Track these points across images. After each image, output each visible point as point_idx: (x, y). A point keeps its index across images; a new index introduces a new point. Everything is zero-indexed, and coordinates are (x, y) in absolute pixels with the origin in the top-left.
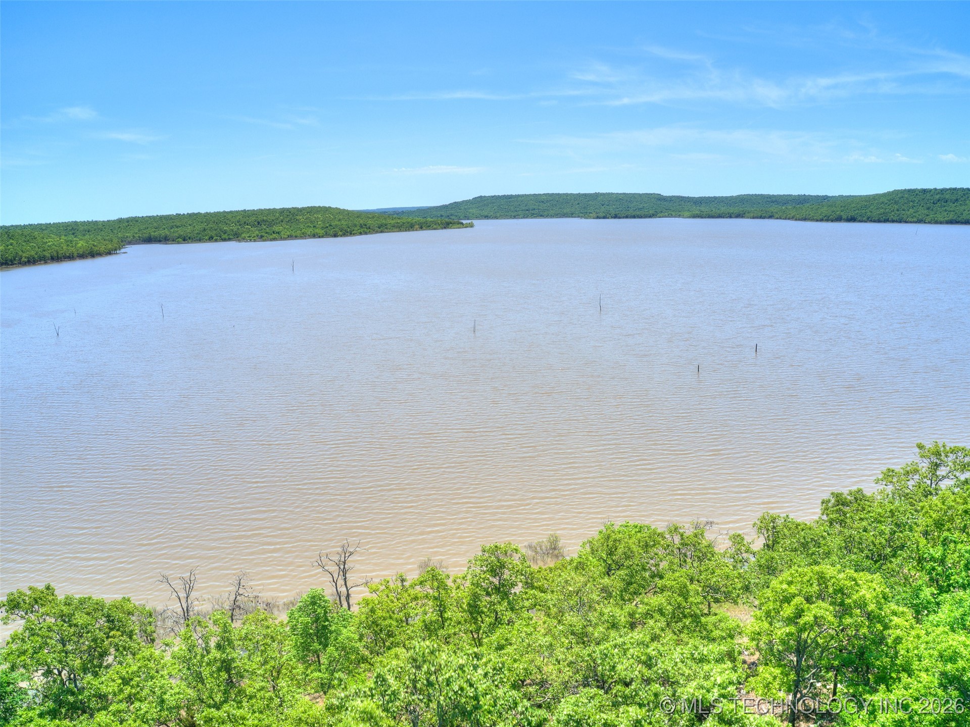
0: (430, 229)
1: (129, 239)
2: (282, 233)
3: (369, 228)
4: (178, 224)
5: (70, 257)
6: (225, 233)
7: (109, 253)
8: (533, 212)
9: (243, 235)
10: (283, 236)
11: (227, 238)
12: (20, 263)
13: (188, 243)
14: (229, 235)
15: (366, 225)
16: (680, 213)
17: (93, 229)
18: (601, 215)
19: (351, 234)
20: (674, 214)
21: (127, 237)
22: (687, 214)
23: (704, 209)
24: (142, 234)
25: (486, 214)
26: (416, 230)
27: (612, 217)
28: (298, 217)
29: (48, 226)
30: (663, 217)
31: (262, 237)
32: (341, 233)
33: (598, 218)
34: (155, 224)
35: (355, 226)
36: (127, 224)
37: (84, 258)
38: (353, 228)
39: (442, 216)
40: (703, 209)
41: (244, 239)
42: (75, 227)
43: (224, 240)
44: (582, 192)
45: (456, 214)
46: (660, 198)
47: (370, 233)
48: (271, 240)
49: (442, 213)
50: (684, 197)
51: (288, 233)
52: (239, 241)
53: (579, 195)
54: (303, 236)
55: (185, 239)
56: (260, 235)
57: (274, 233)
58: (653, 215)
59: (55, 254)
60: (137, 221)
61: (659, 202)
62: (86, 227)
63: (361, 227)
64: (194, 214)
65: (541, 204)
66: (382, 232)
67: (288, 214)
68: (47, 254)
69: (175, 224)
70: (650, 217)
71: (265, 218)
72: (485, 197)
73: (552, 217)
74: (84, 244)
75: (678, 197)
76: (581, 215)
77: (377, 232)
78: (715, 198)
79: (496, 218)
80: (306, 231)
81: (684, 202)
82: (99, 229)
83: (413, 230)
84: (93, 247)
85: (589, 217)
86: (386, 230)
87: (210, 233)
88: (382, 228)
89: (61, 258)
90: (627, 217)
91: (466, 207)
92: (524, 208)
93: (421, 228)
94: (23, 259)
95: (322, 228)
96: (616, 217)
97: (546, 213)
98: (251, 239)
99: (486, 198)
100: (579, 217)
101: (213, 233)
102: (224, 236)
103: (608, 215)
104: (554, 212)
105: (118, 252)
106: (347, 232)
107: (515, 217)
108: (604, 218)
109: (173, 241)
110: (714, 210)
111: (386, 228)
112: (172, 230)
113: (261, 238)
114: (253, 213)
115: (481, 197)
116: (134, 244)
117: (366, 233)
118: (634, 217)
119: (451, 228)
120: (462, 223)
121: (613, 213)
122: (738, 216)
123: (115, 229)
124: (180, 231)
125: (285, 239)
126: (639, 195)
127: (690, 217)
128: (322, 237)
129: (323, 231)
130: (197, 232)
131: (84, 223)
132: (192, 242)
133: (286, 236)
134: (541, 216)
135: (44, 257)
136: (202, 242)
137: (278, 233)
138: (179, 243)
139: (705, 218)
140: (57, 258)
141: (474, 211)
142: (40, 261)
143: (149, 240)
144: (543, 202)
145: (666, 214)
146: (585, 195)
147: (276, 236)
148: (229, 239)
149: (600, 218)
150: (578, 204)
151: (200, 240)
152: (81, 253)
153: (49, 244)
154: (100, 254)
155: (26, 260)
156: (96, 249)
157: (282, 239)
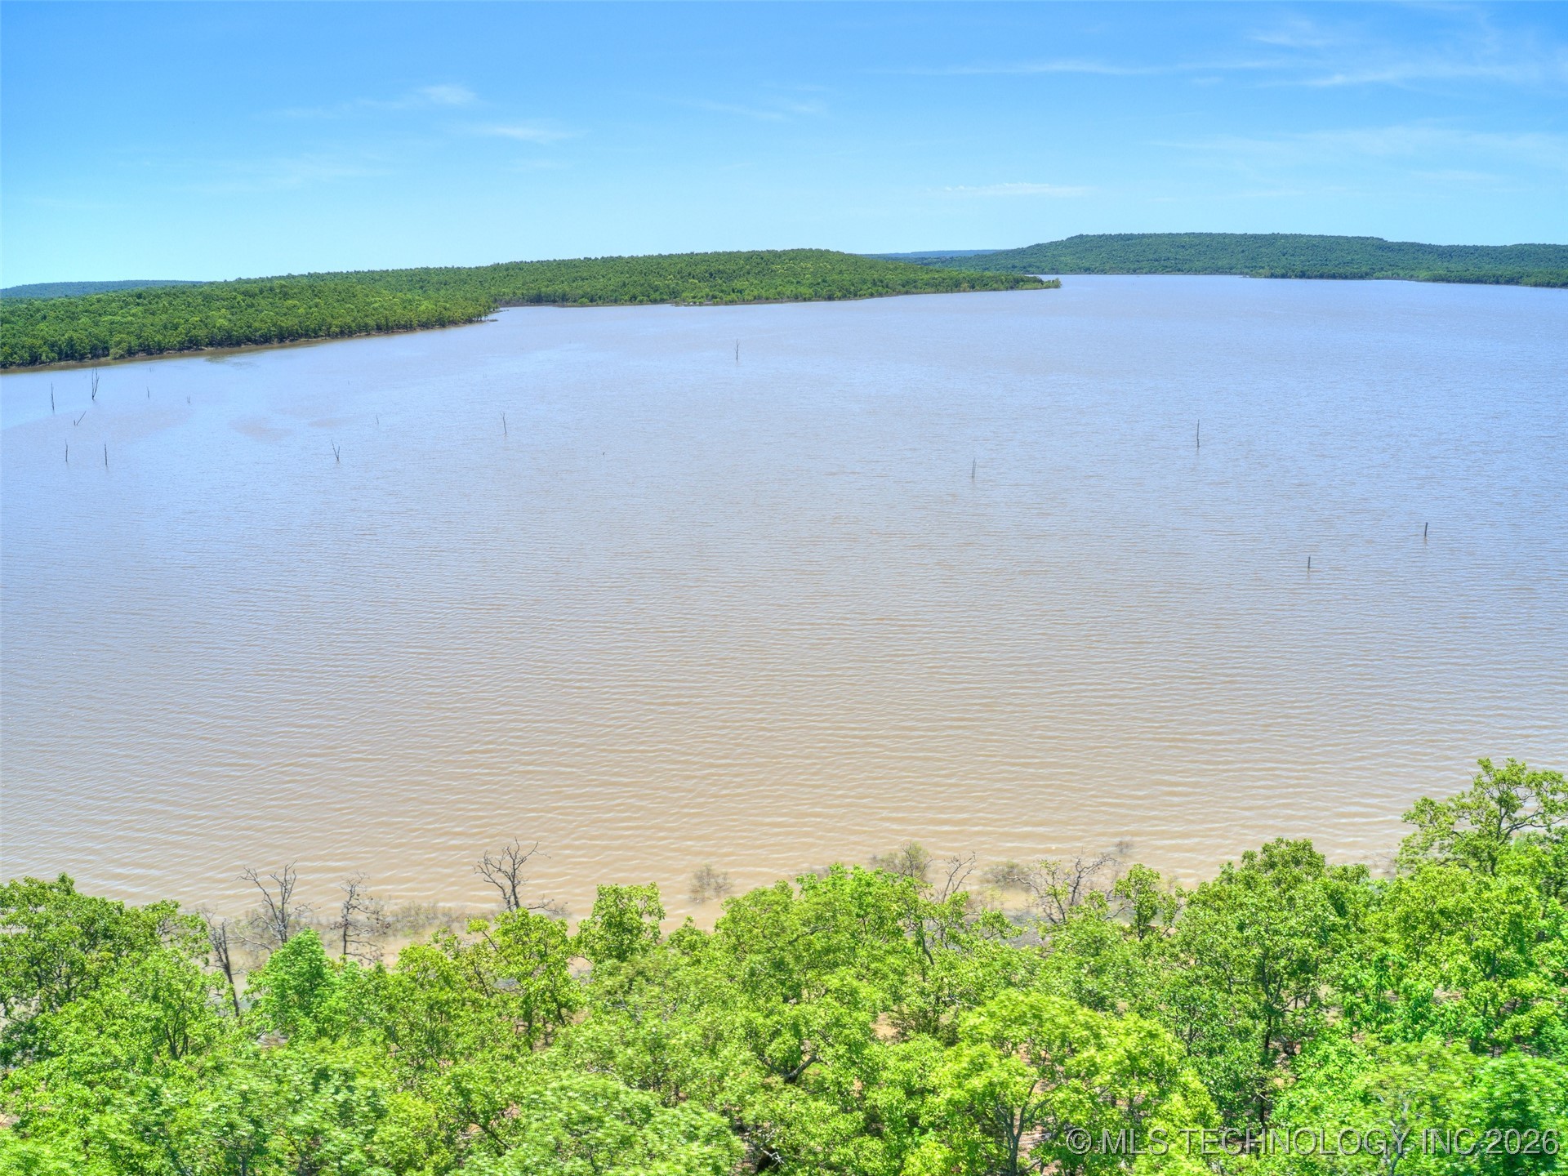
0: (986, 290)
1: (507, 298)
2: (747, 292)
3: (887, 287)
4: (585, 274)
5: (407, 327)
6: (655, 291)
7: (469, 321)
8: (1165, 263)
9: (684, 295)
10: (746, 297)
11: (658, 298)
12: (329, 335)
13: (598, 305)
14: (661, 293)
15: (882, 282)
16: (1412, 273)
17: (452, 281)
18: (1279, 271)
19: (856, 295)
20: (1402, 273)
21: (504, 294)
22: (1424, 274)
23: (1456, 266)
24: (528, 290)
25: (1087, 265)
26: (964, 291)
27: (1296, 277)
28: (774, 267)
29: (383, 275)
30: (1383, 278)
31: (714, 297)
32: (839, 294)
33: (1273, 276)
34: (549, 274)
35: (864, 282)
36: (505, 273)
37: (428, 328)
38: (860, 286)
39: (1014, 267)
40: (1452, 266)
41: (685, 302)
42: (424, 277)
43: (655, 302)
44: (1250, 232)
45: (1038, 264)
46: (1381, 246)
47: (887, 294)
48: (726, 304)
49: (1017, 262)
50: (1422, 245)
51: (756, 293)
52: (677, 304)
53: (1245, 237)
54: (779, 298)
55: (593, 300)
56: (711, 294)
57: (733, 291)
58: (1367, 274)
59: (383, 322)
60: (521, 269)
61: (1380, 253)
62: (442, 278)
63: (874, 284)
64: (612, 259)
65: (1180, 250)
66: (907, 293)
67: (759, 260)
68: (371, 322)
69: (579, 274)
70: (1362, 277)
71: (721, 267)
72: (1087, 236)
73: (1197, 272)
74: (430, 307)
75: (1413, 245)
76: (1246, 270)
77: (899, 293)
78: (1476, 248)
79: (1104, 272)
80: (784, 289)
81: (1423, 254)
82: (461, 280)
83: (959, 291)
84: (444, 312)
85: (1259, 275)
86: (914, 290)
87: (633, 291)
88: (909, 287)
89: (392, 328)
90: (1321, 276)
91: (1055, 252)
92: (1151, 257)
93: (973, 287)
94: (333, 329)
95: (811, 285)
96: (1303, 275)
97: (1187, 266)
98: (697, 301)
99: (1089, 239)
100: (1241, 273)
101: (637, 290)
102: (657, 296)
103: (1290, 273)
104: (1201, 264)
105: (483, 318)
106: (850, 293)
107: (1135, 272)
108: (1283, 276)
109: (575, 301)
110: (1471, 268)
111: (915, 287)
112: (574, 285)
113: (713, 300)
114: (705, 258)
115: (1081, 236)
116: (515, 305)
117: (880, 295)
118: (1334, 277)
119: (1021, 289)
120: (1041, 281)
121: (1299, 268)
122: (1512, 281)
123: (486, 281)
124: (587, 287)
125: (748, 302)
126: (1347, 238)
127: (1428, 280)
128: (810, 300)
129: (811, 291)
130: (612, 287)
131: (439, 271)
132: (603, 305)
133: (750, 298)
134: (1179, 270)
135: (366, 325)
136: (620, 305)
137: (740, 292)
138: (583, 305)
139: (1454, 282)
140: (386, 328)
141: (1068, 259)
142: (360, 331)
143: (538, 300)
144: (1183, 247)
145: (1390, 273)
146: (1255, 237)
147: (738, 297)
148: (662, 301)
149: (1276, 277)
150: (1243, 251)
151: (616, 302)
152: (424, 320)
153: (376, 305)
154: (454, 323)
155: (337, 330)
156: (447, 314)
157: (745, 302)
